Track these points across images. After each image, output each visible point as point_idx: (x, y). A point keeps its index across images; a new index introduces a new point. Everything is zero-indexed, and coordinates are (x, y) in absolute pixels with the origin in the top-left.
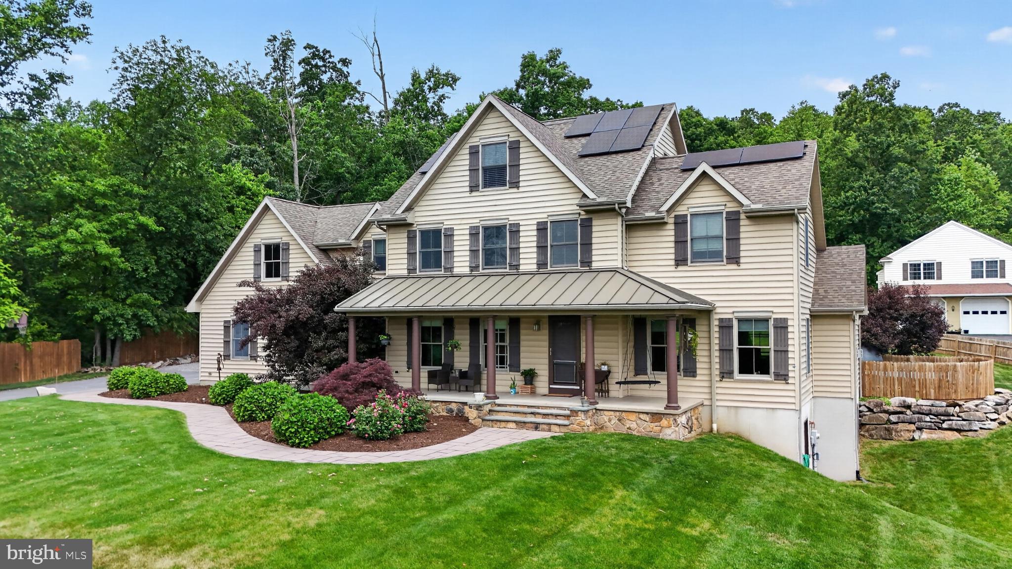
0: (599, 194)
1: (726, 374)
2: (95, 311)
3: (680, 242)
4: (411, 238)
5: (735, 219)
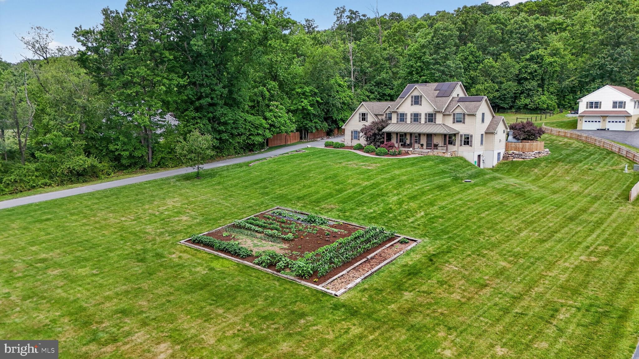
0: (438, 108)
1: (461, 145)
2: (306, 124)
3: (454, 119)
4: (398, 115)
5: (464, 115)
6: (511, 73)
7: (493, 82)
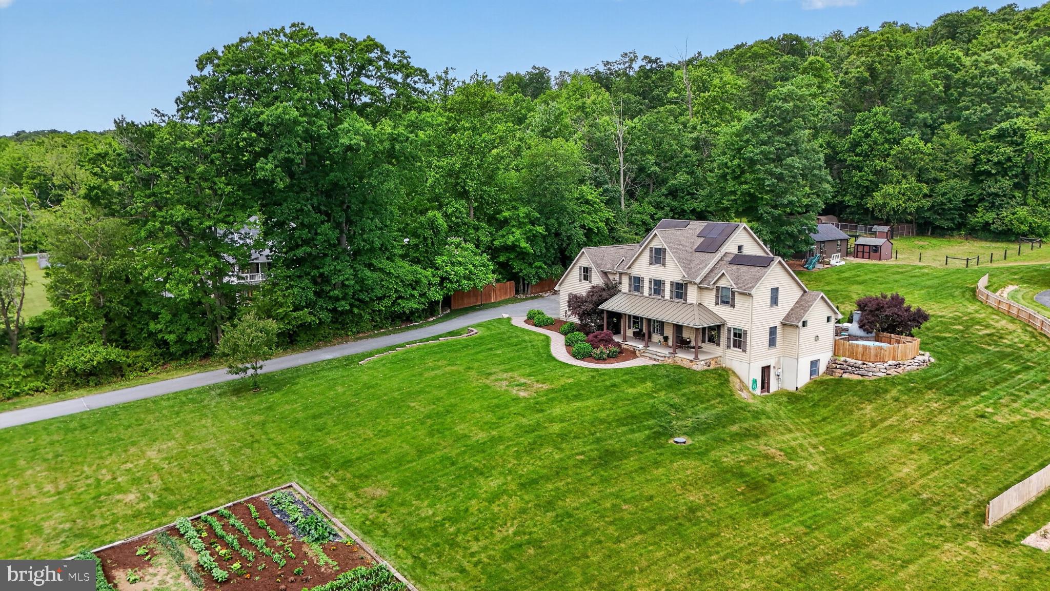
0: (690, 276)
1: (729, 347)
3: (717, 297)
4: (630, 279)
5: (733, 293)
6: (956, 162)
7: (919, 181)
